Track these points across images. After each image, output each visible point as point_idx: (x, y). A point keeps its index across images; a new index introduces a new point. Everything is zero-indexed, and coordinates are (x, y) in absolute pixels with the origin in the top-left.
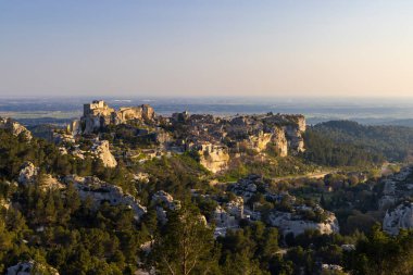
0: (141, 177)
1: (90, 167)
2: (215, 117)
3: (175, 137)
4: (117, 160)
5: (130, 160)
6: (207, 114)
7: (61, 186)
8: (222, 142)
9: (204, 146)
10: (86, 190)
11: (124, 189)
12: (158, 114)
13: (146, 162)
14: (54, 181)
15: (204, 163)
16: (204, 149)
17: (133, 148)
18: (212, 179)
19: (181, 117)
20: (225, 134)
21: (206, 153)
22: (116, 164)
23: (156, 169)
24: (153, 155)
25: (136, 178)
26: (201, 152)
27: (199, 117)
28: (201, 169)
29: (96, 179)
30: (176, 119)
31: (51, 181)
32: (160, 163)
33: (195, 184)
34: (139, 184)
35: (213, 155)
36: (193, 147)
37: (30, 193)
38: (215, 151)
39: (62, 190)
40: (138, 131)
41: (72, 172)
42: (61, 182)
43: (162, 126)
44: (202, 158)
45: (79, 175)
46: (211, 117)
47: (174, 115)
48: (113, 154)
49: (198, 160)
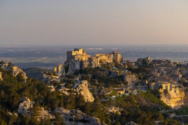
0: (114, 110)
1: (74, 102)
2: (172, 61)
3: (140, 78)
4: (94, 96)
5: (104, 96)
6: (166, 59)
7: (51, 117)
8: (179, 82)
9: (164, 86)
10: (71, 120)
11: (101, 120)
12: (125, 59)
13: (116, 98)
14: (46, 112)
15: (164, 99)
16: (164, 88)
17: (107, 86)
18: (171, 112)
19: (144, 61)
20: (181, 76)
21: (166, 92)
22: (93, 99)
23: (125, 104)
24: (122, 93)
25: (111, 111)
26: (161, 91)
27: (159, 62)
28: (162, 104)
29: (79, 111)
30: (140, 63)
31: (43, 113)
32: (128, 99)
33: (158, 116)
34: (113, 116)
35: (172, 93)
36: (155, 86)
37: (27, 121)
38: (173, 90)
39: (52, 120)
40: (110, 73)
41: (59, 106)
42: (51, 113)
43: (130, 69)
44: (163, 95)
45: (65, 108)
46: (169, 62)
47: (139, 60)
48: (91, 91)
49: (159, 97)
